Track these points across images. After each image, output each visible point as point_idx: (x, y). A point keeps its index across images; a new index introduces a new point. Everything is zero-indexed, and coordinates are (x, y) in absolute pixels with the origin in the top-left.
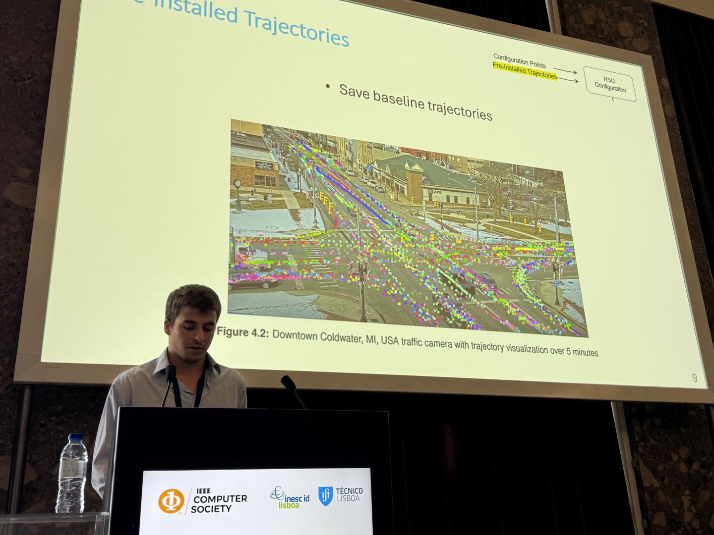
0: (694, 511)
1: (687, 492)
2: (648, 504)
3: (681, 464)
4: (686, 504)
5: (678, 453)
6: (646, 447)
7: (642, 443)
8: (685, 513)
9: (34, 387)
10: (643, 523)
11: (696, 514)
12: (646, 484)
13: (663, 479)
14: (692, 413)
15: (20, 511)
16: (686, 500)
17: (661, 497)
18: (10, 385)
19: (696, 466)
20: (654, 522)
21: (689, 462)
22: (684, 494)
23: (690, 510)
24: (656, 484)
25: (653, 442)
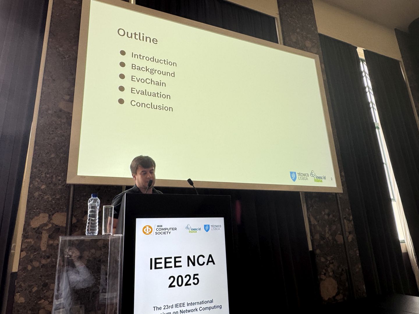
0: (330, 233)
1: (328, 226)
2: (313, 231)
3: (326, 216)
4: (327, 231)
5: (324, 211)
6: (313, 209)
7: (311, 208)
8: (327, 234)
9: (74, 185)
10: (311, 238)
11: (331, 234)
12: (312, 223)
13: (318, 221)
14: (330, 196)
15: (70, 235)
16: (327, 229)
17: (318, 228)
18: (64, 185)
19: (331, 216)
20: (315, 237)
21: (329, 215)
22: (326, 227)
23: (328, 233)
24: (316, 223)
25: (315, 207)
